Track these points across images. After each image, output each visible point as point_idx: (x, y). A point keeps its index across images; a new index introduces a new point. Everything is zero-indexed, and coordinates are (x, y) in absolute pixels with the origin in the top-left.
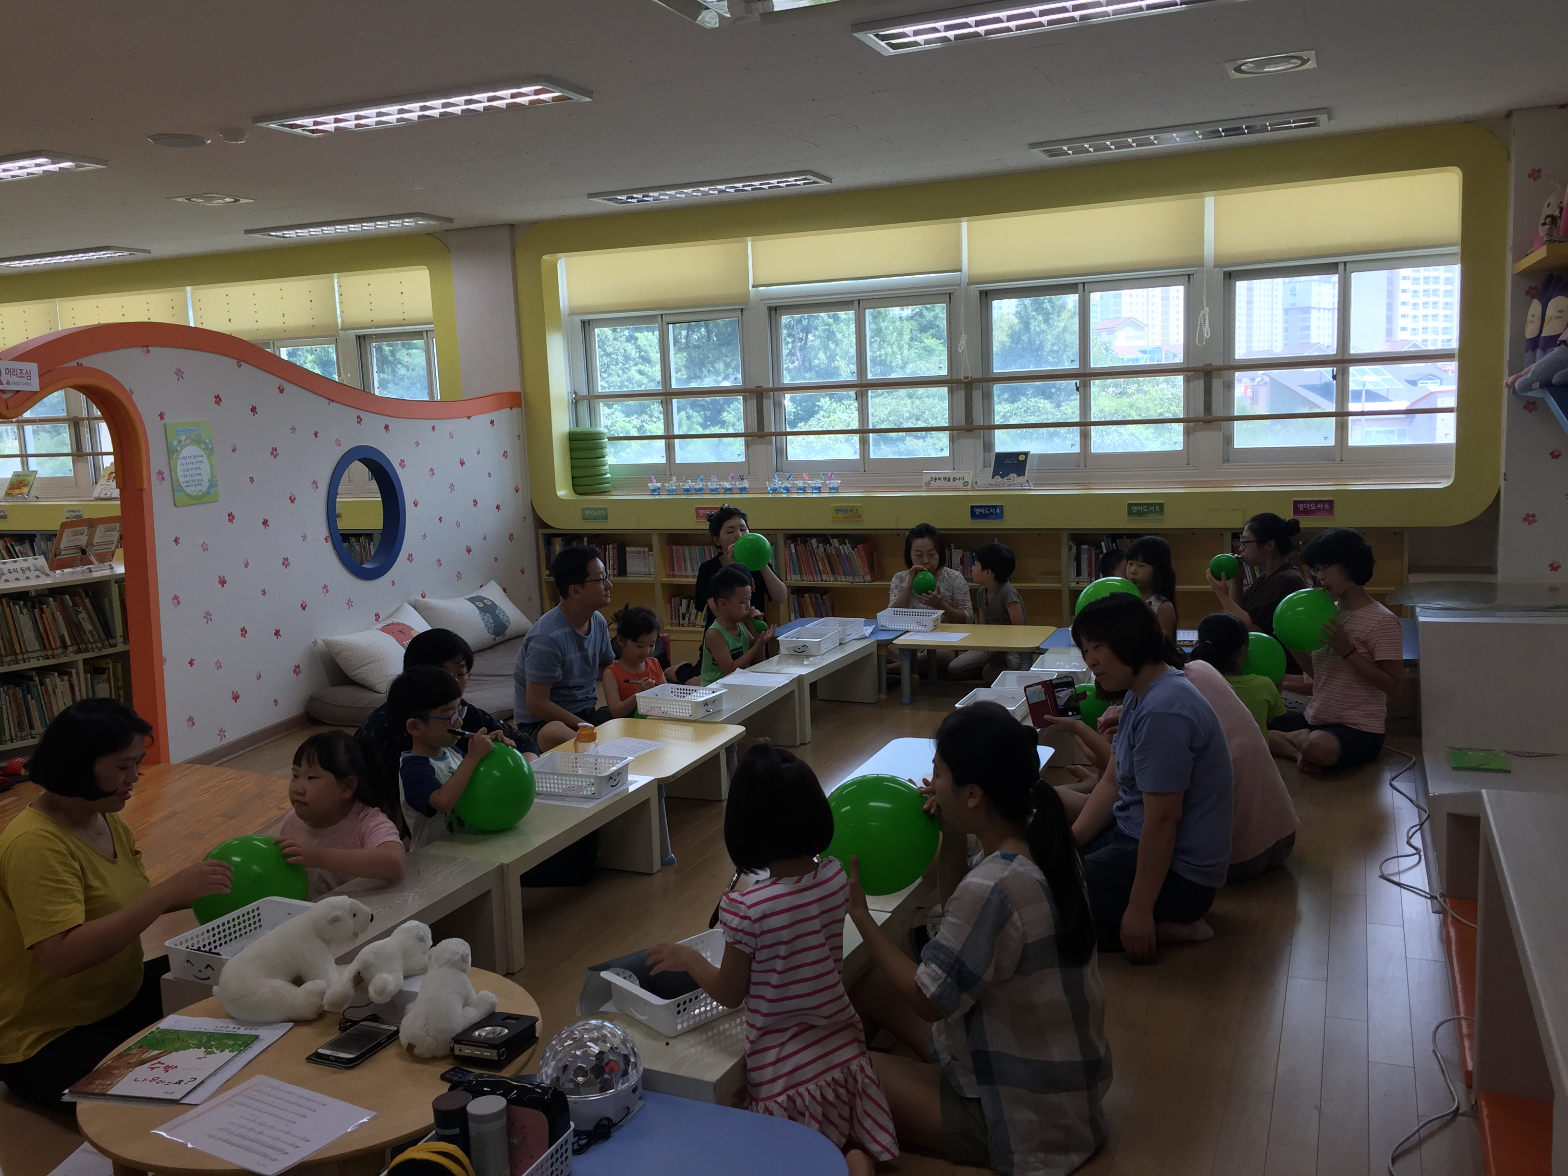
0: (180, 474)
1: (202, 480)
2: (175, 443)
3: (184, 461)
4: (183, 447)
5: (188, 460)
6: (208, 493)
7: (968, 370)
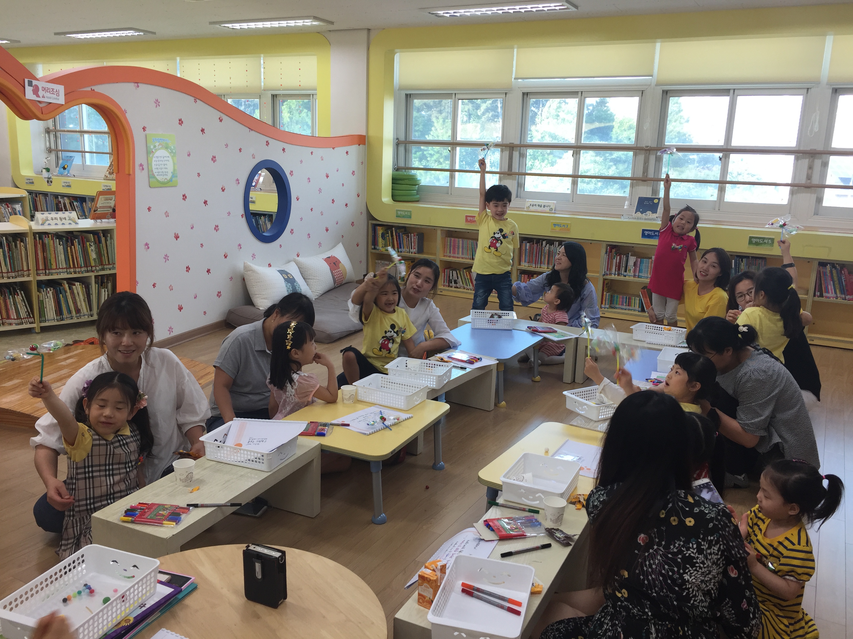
0: (154, 167)
1: (168, 172)
2: (152, 147)
3: (157, 159)
4: (156, 150)
5: (160, 159)
6: (171, 180)
7: (649, 141)
